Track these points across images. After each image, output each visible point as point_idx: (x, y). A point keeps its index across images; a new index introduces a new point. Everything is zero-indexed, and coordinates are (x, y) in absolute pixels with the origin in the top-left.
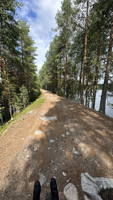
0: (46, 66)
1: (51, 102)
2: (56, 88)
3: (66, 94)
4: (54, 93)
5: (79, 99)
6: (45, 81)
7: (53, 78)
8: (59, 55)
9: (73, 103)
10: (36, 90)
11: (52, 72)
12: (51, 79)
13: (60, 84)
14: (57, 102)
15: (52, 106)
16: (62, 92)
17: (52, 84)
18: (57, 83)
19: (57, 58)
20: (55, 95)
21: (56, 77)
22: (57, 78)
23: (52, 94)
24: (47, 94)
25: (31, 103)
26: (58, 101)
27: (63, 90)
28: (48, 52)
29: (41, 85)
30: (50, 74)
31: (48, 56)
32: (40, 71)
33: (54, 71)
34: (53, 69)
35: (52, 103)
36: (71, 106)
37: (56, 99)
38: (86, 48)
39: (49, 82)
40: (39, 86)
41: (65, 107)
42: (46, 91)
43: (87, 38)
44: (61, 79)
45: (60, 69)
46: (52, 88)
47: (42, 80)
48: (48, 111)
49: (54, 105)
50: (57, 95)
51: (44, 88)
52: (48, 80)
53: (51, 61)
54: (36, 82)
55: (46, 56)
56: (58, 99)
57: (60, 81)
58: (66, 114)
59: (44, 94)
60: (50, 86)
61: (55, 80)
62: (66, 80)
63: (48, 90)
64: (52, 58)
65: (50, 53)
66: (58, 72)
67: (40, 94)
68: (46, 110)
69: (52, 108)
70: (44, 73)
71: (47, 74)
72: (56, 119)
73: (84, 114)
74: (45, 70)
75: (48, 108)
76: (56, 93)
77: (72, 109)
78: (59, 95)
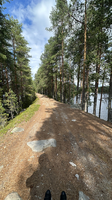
0: (41, 69)
1: (46, 109)
2: (52, 92)
3: (63, 98)
4: (50, 97)
5: (80, 104)
6: (41, 85)
7: (48, 82)
8: (54, 56)
9: (73, 111)
10: (30, 95)
11: (47, 75)
12: (47, 83)
13: (56, 87)
14: (54, 109)
15: (48, 115)
16: (58, 96)
17: (48, 88)
18: (53, 86)
19: (53, 59)
20: (52, 99)
21: (52, 80)
22: (53, 82)
23: (48, 99)
24: (42, 99)
25: (24, 109)
26: (55, 107)
27: (59, 94)
28: (43, 54)
29: (37, 89)
30: (46, 78)
31: (43, 59)
32: (36, 75)
33: (50, 73)
34: (49, 72)
35: (48, 111)
36: (71, 115)
37: (53, 104)
38: (85, 46)
39: (44, 85)
40: (34, 90)
41: (65, 117)
42: (42, 95)
43: (86, 34)
44: (57, 83)
45: (56, 72)
46: (48, 92)
47: (37, 84)
48: (41, 125)
49: (51, 113)
50: (53, 100)
51: (39, 92)
52: (43, 83)
53: (47, 64)
54: (30, 86)
55: (41, 59)
56: (55, 105)
57: (56, 85)
58: (68, 131)
59: (39, 98)
60: (46, 90)
61: (51, 83)
62: (63, 83)
63: (44, 94)
64: (47, 60)
65: (45, 56)
66: (54, 75)
67: (35, 98)
68: (40, 123)
69: (48, 119)
70: (39, 77)
71: (42, 77)
72: (54, 146)
73: (94, 129)
74: (40, 74)
75: (42, 119)
76: (52, 98)
77: (75, 120)
78: (55, 99)
